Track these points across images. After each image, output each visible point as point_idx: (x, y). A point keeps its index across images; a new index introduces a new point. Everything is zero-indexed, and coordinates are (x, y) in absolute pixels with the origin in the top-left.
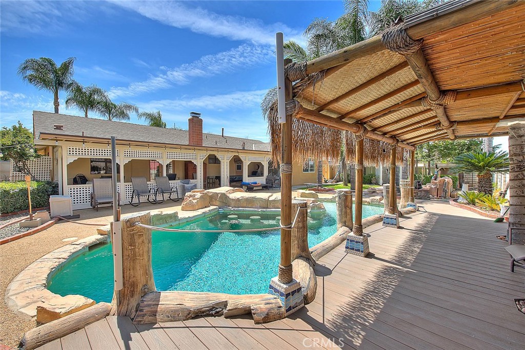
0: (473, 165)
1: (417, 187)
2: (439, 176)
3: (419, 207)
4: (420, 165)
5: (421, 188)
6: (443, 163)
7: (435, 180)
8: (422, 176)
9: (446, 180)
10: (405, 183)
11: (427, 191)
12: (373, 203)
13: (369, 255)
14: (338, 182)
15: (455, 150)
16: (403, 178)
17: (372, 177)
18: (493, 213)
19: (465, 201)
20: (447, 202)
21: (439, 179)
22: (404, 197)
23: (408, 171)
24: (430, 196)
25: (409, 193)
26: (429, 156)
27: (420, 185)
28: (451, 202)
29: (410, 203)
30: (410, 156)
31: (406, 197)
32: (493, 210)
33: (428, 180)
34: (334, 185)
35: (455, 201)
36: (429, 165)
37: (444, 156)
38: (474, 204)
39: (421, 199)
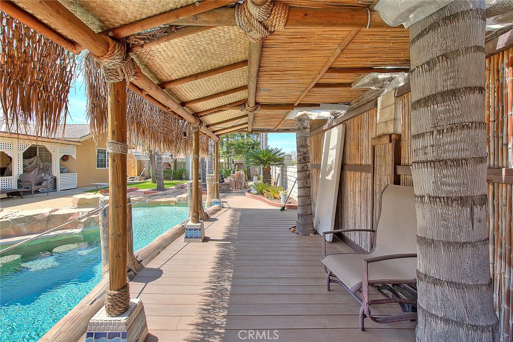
0: (259, 159)
1: (221, 181)
2: (236, 170)
3: (223, 202)
4: (222, 160)
5: (223, 182)
6: (237, 159)
7: (234, 173)
8: (223, 170)
9: (241, 173)
10: (211, 178)
11: (228, 185)
12: (180, 202)
13: (206, 240)
14: (147, 179)
15: (245, 148)
16: (209, 173)
17: (182, 173)
18: (275, 202)
19: (256, 192)
20: (243, 194)
21: (236, 172)
22: (210, 193)
23: (213, 165)
24: (231, 188)
25: (214, 189)
26: (228, 152)
27: (223, 179)
28: (247, 194)
29: (215, 200)
30: (214, 151)
31: (212, 193)
32: (275, 198)
33: (228, 174)
34: (144, 182)
35: (249, 192)
36: (228, 161)
37: (238, 152)
38: (263, 194)
39: (224, 192)
